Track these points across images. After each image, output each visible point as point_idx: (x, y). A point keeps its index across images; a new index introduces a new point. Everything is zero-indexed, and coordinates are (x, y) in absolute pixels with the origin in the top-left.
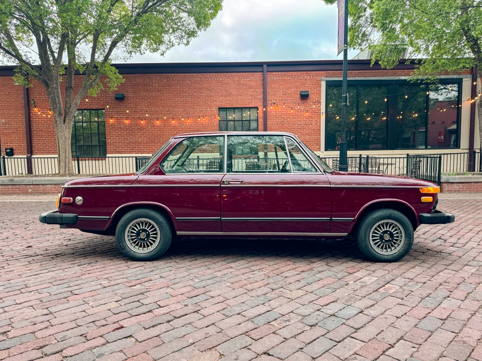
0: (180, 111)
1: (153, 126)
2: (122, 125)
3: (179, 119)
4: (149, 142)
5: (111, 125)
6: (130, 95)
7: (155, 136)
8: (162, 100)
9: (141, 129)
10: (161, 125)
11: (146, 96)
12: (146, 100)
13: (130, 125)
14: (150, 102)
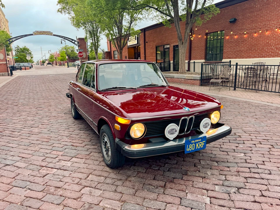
0: (273, 23)
1: (252, 38)
2: (233, 40)
3: (272, 30)
4: (248, 50)
5: (227, 40)
6: (239, 18)
7: (253, 45)
8: (261, 17)
9: (244, 40)
10: (258, 36)
11: (250, 16)
12: (250, 19)
13: (237, 38)
14: (252, 20)
